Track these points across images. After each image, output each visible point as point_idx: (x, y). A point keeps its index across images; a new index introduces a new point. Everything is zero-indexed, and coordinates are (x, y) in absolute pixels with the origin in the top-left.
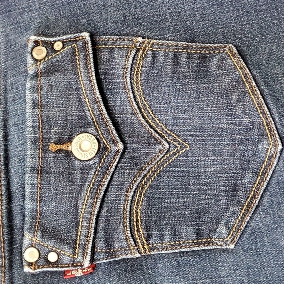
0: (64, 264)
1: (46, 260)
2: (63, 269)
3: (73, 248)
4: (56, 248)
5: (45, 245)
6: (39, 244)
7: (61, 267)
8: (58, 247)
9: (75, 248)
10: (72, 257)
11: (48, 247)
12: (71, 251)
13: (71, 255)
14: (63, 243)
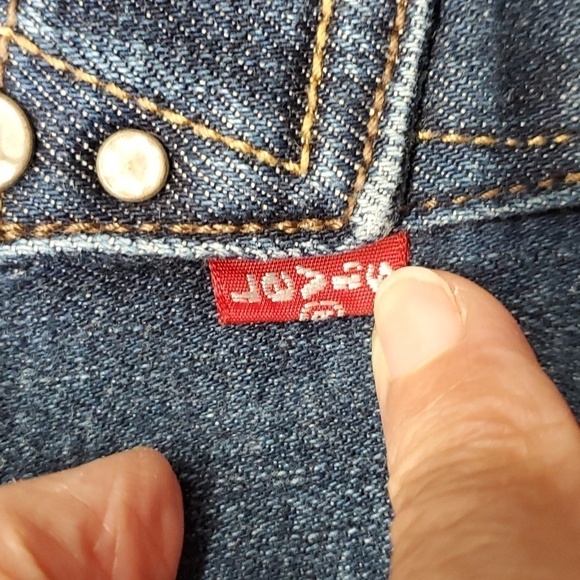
0: (212, 219)
1: (84, 184)
2: (200, 251)
3: (283, 108)
4: (159, 99)
5: (80, 75)
6: (34, 63)
7: (184, 237)
8: (172, 90)
9: (292, 111)
10: (271, 171)
11: (98, 93)
12: (269, 123)
13: (263, 156)
14: (213, 68)
